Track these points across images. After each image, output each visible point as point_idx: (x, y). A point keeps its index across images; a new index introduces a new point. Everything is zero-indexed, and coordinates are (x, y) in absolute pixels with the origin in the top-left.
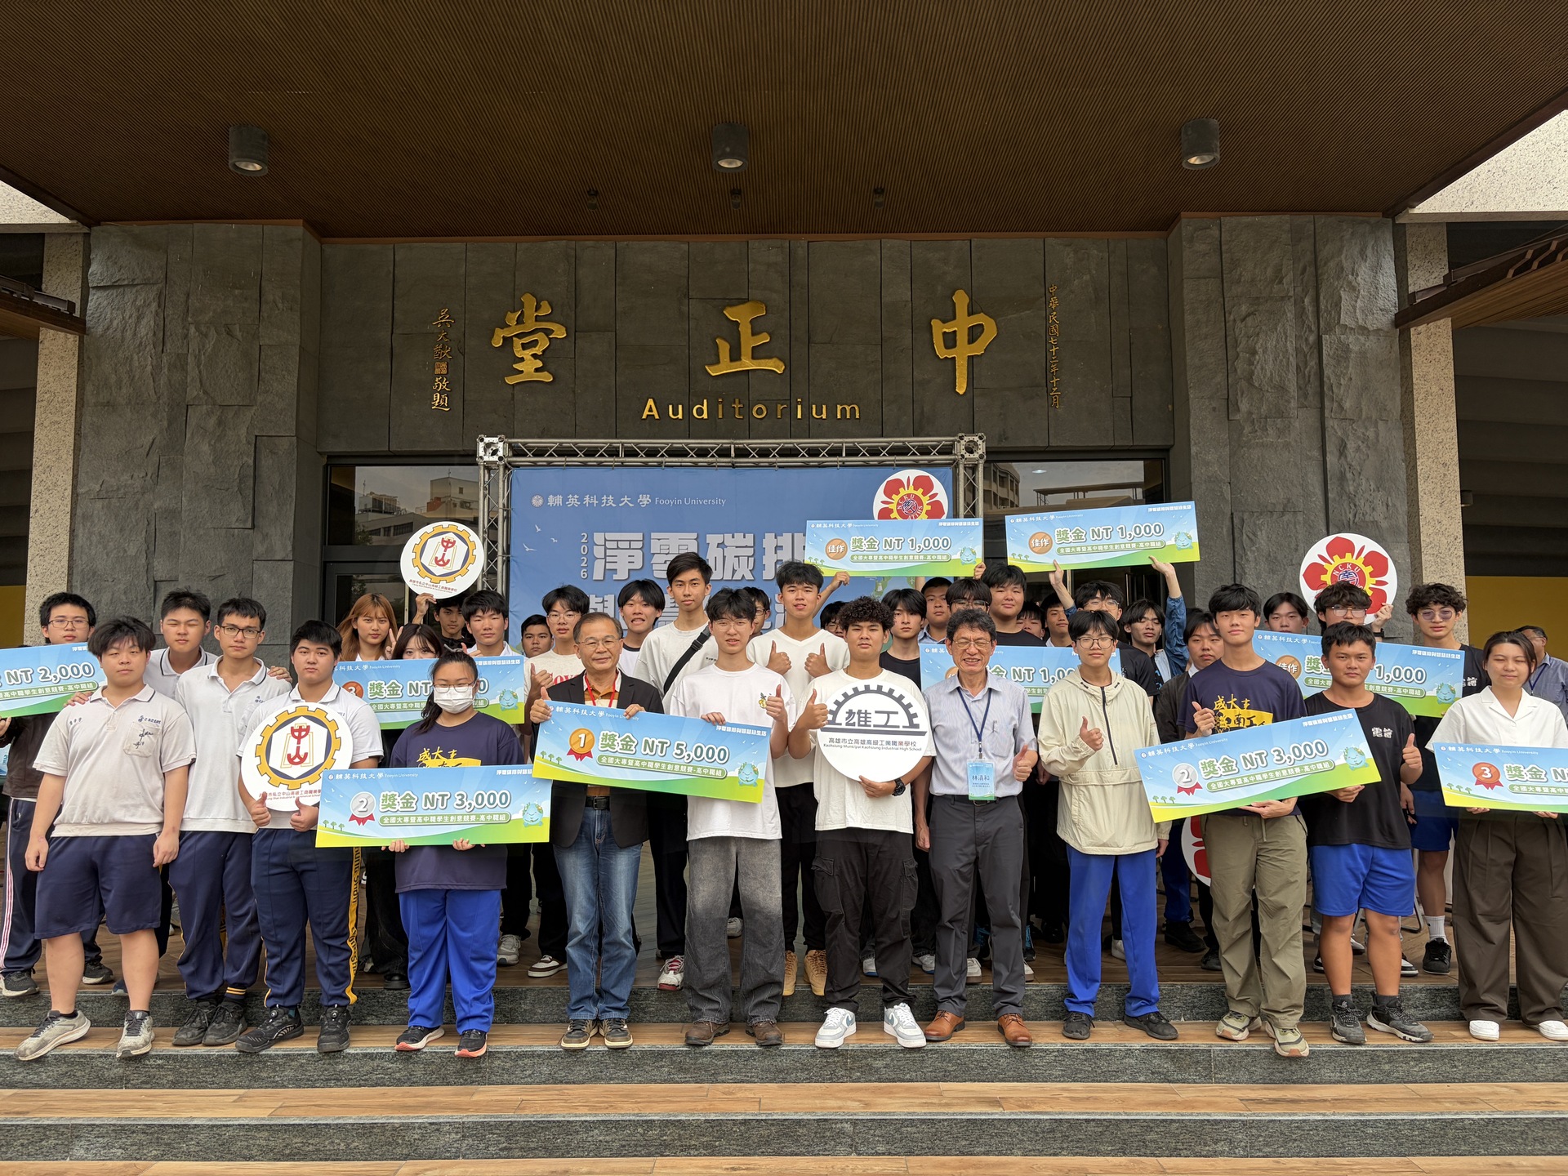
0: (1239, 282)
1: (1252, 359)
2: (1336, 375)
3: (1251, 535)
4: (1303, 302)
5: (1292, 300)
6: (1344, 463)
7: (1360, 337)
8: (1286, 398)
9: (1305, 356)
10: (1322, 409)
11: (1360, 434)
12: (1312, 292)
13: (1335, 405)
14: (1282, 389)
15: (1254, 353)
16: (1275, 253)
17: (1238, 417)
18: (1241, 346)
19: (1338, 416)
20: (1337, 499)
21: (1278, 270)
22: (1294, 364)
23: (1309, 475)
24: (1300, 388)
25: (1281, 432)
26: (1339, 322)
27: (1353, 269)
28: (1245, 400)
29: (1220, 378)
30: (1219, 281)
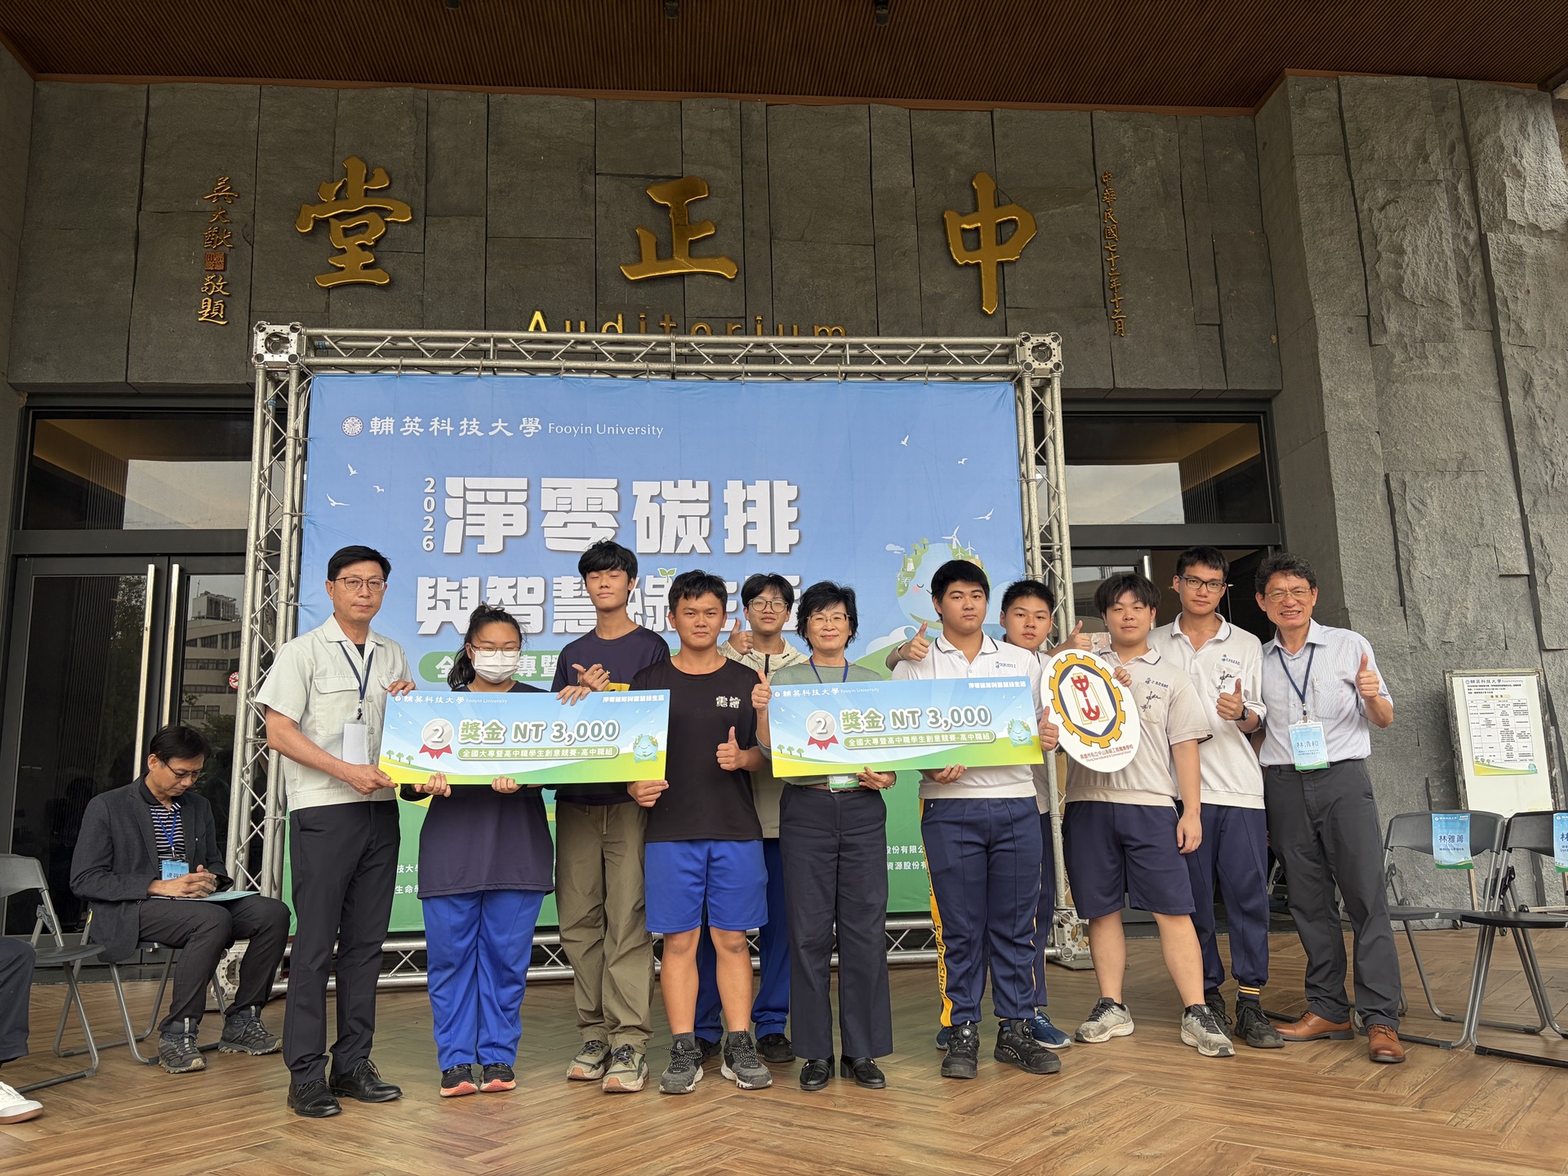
0: (1371, 159)
1: (1400, 261)
2: (1511, 287)
3: (1417, 504)
4: (1456, 189)
5: (1443, 185)
6: (1532, 405)
7: (1532, 238)
8: (1448, 315)
9: (1466, 261)
10: (1495, 333)
11: (1547, 367)
12: (1465, 177)
13: (1513, 326)
14: (1441, 302)
15: (1401, 252)
16: (1414, 124)
17: (1384, 340)
18: (1383, 243)
19: (1517, 341)
20: (1528, 453)
21: (1420, 146)
22: (1454, 270)
23: (1488, 421)
24: (1463, 303)
25: (1445, 361)
26: (1505, 217)
27: (1515, 149)
28: (1392, 317)
29: (1356, 287)
30: (1342, 159)
